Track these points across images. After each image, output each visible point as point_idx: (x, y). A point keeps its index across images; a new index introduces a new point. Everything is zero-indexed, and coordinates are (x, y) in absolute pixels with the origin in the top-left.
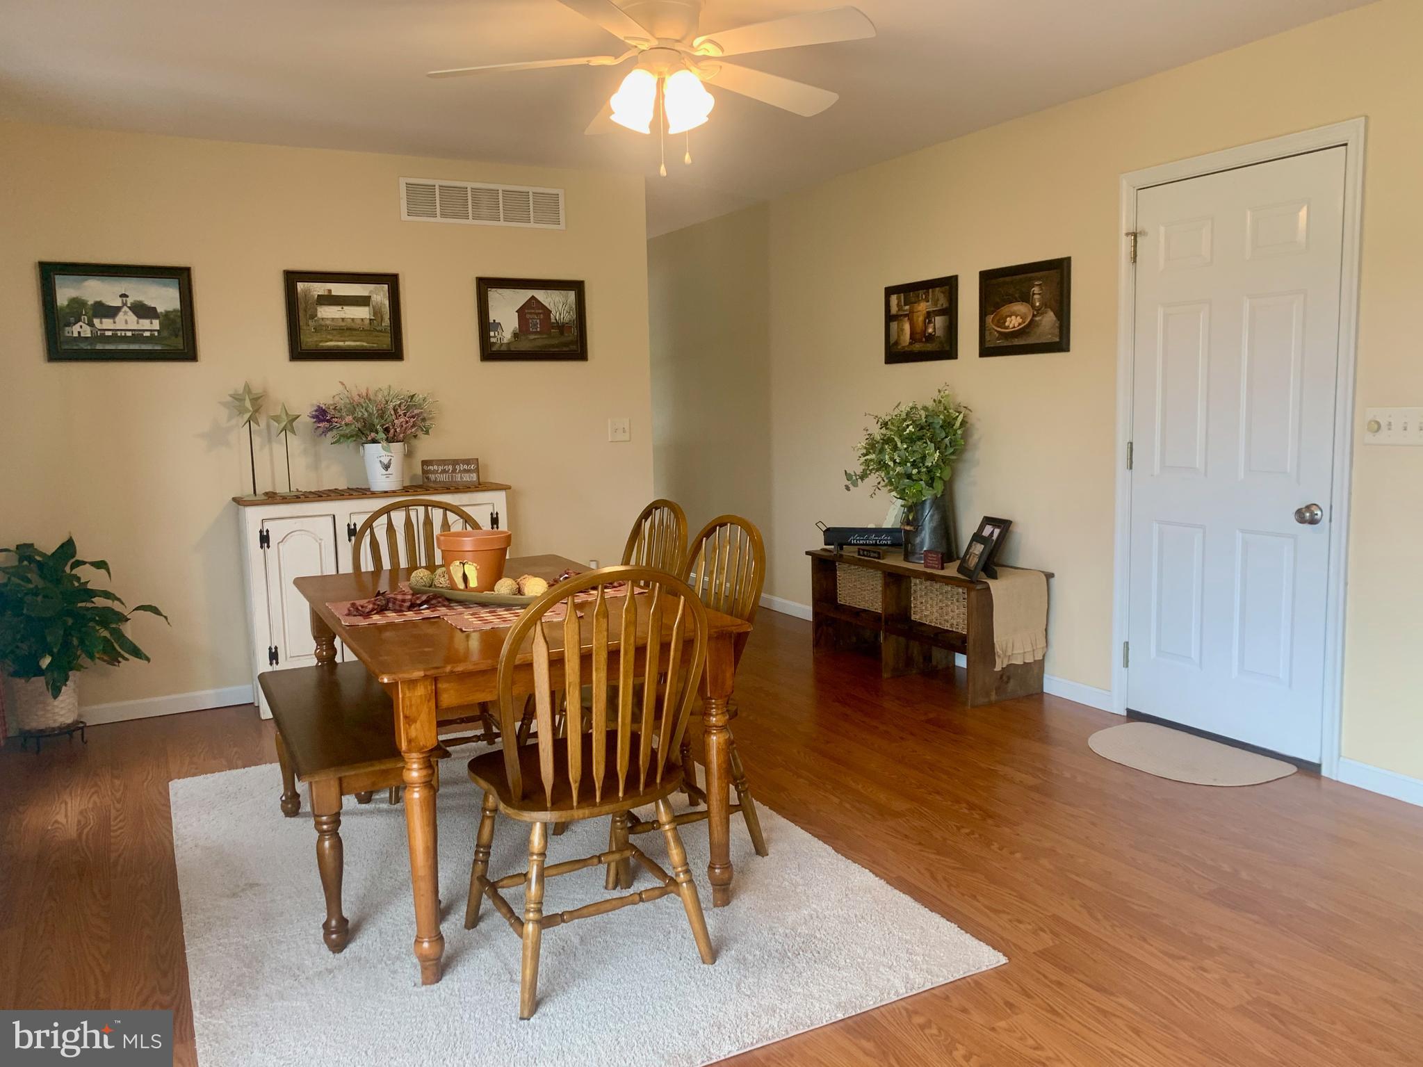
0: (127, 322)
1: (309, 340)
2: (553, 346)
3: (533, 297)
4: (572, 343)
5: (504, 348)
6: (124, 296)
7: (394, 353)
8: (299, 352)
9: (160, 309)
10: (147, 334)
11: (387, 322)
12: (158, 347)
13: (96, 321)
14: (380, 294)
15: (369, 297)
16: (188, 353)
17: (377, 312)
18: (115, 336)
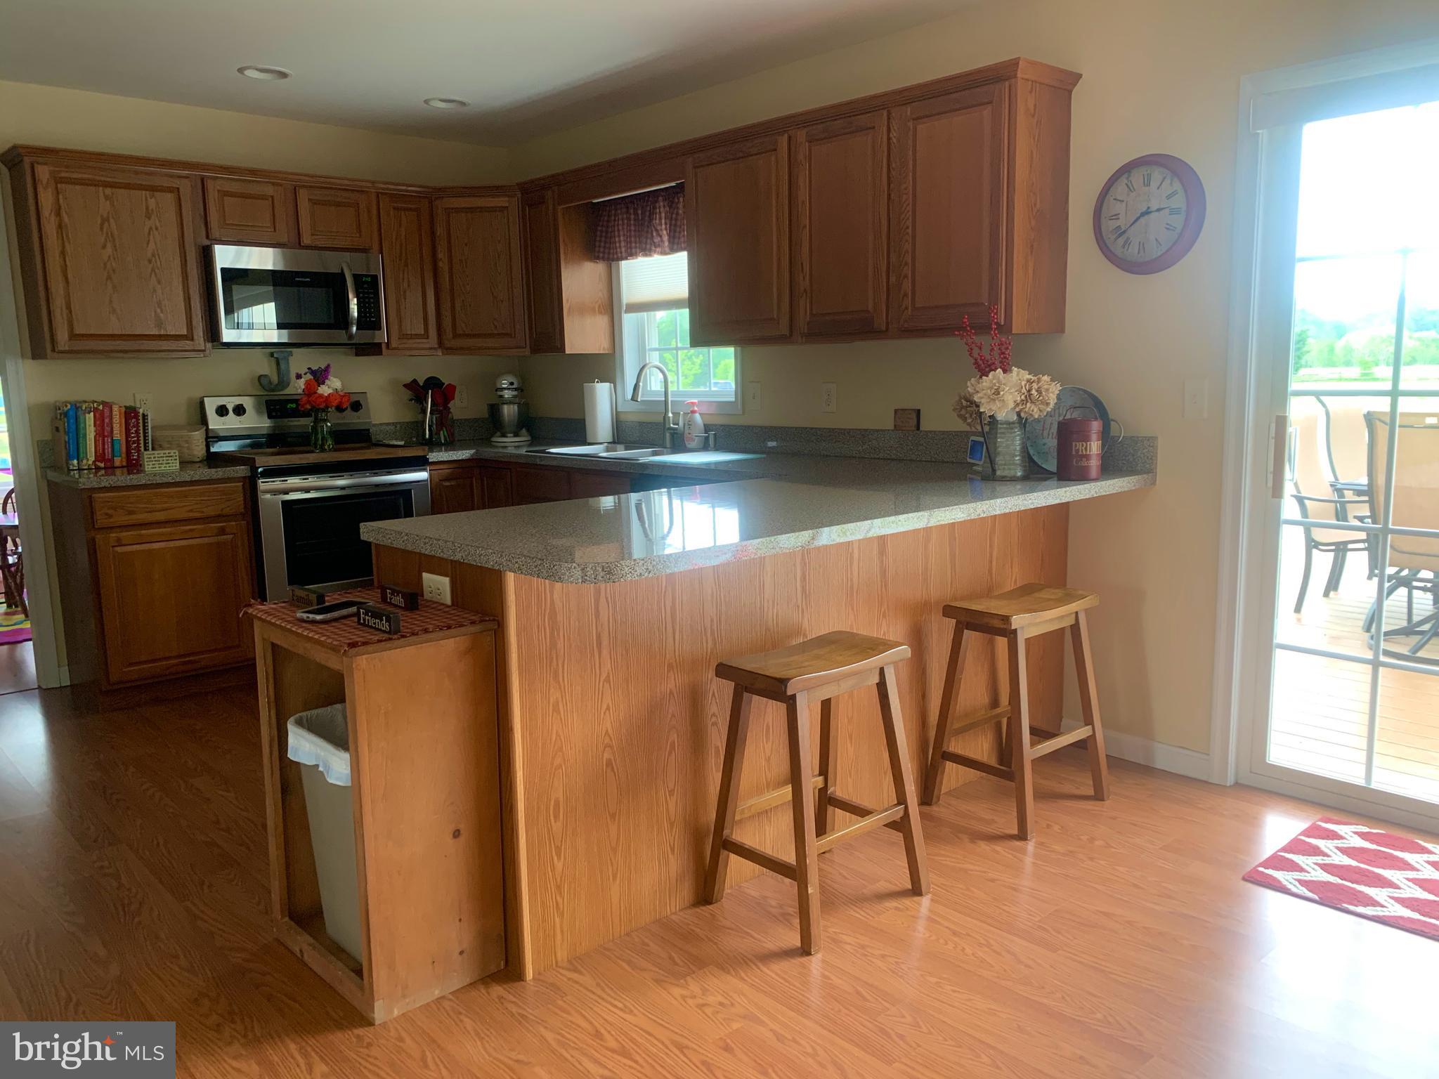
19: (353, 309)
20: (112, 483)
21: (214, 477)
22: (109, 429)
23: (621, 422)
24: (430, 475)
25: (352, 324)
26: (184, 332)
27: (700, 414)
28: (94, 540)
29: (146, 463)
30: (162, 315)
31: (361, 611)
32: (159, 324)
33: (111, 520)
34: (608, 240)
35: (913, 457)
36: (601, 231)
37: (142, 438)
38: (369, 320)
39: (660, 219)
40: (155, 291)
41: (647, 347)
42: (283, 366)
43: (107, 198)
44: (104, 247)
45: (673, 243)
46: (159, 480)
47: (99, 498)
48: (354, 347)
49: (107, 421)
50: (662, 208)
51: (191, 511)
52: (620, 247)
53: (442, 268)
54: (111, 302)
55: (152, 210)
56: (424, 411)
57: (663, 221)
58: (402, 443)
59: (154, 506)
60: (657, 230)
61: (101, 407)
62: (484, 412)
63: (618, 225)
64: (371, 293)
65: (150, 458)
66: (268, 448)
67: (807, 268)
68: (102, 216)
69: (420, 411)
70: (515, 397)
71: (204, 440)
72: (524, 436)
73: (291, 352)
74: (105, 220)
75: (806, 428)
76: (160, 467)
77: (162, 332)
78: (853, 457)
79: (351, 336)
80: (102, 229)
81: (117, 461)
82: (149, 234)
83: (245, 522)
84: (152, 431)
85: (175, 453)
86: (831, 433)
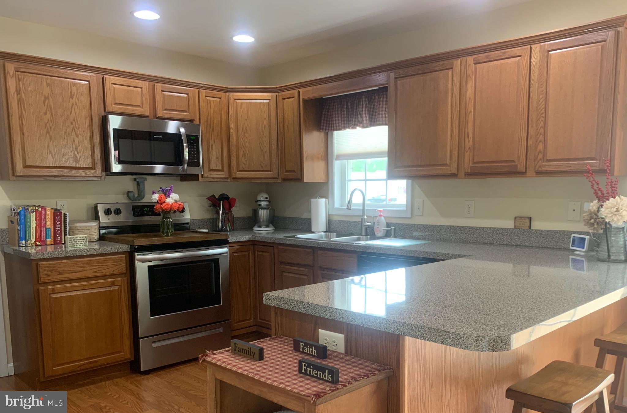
19: (186, 154)
20: (50, 256)
21: (110, 252)
22: (44, 222)
23: (331, 220)
24: (229, 250)
25: (185, 163)
26: (90, 166)
27: (384, 217)
28: (38, 289)
29: (69, 243)
30: (78, 155)
31: (303, 364)
32: (76, 161)
33: (50, 278)
34: (328, 120)
35: (527, 244)
36: (325, 114)
37: (63, 228)
38: (194, 162)
39: (362, 108)
40: (74, 141)
41: (347, 179)
42: (141, 186)
43: (48, 85)
44: (45, 114)
45: (371, 121)
46: (78, 254)
47: (43, 264)
48: (179, 176)
49: (43, 217)
50: (364, 101)
51: (96, 272)
52: (336, 123)
53: (232, 133)
54: (48, 146)
55: (74, 93)
56: (218, 213)
57: (364, 109)
58: (207, 231)
59: (74, 269)
60: (360, 114)
61: (40, 209)
62: (250, 214)
63: (335, 111)
64: (195, 146)
65: (71, 240)
66: (132, 233)
67: (471, 135)
68: (45, 96)
69: (215, 213)
70: (267, 205)
71: (98, 229)
72: (271, 227)
73: (146, 178)
74: (46, 98)
75: (454, 226)
76: (77, 246)
77: (78, 166)
78: (486, 243)
79: (183, 170)
80: (44, 103)
81: (49, 241)
82: (72, 108)
83: (126, 278)
84: (69, 224)
85: (86, 237)
86: (471, 230)
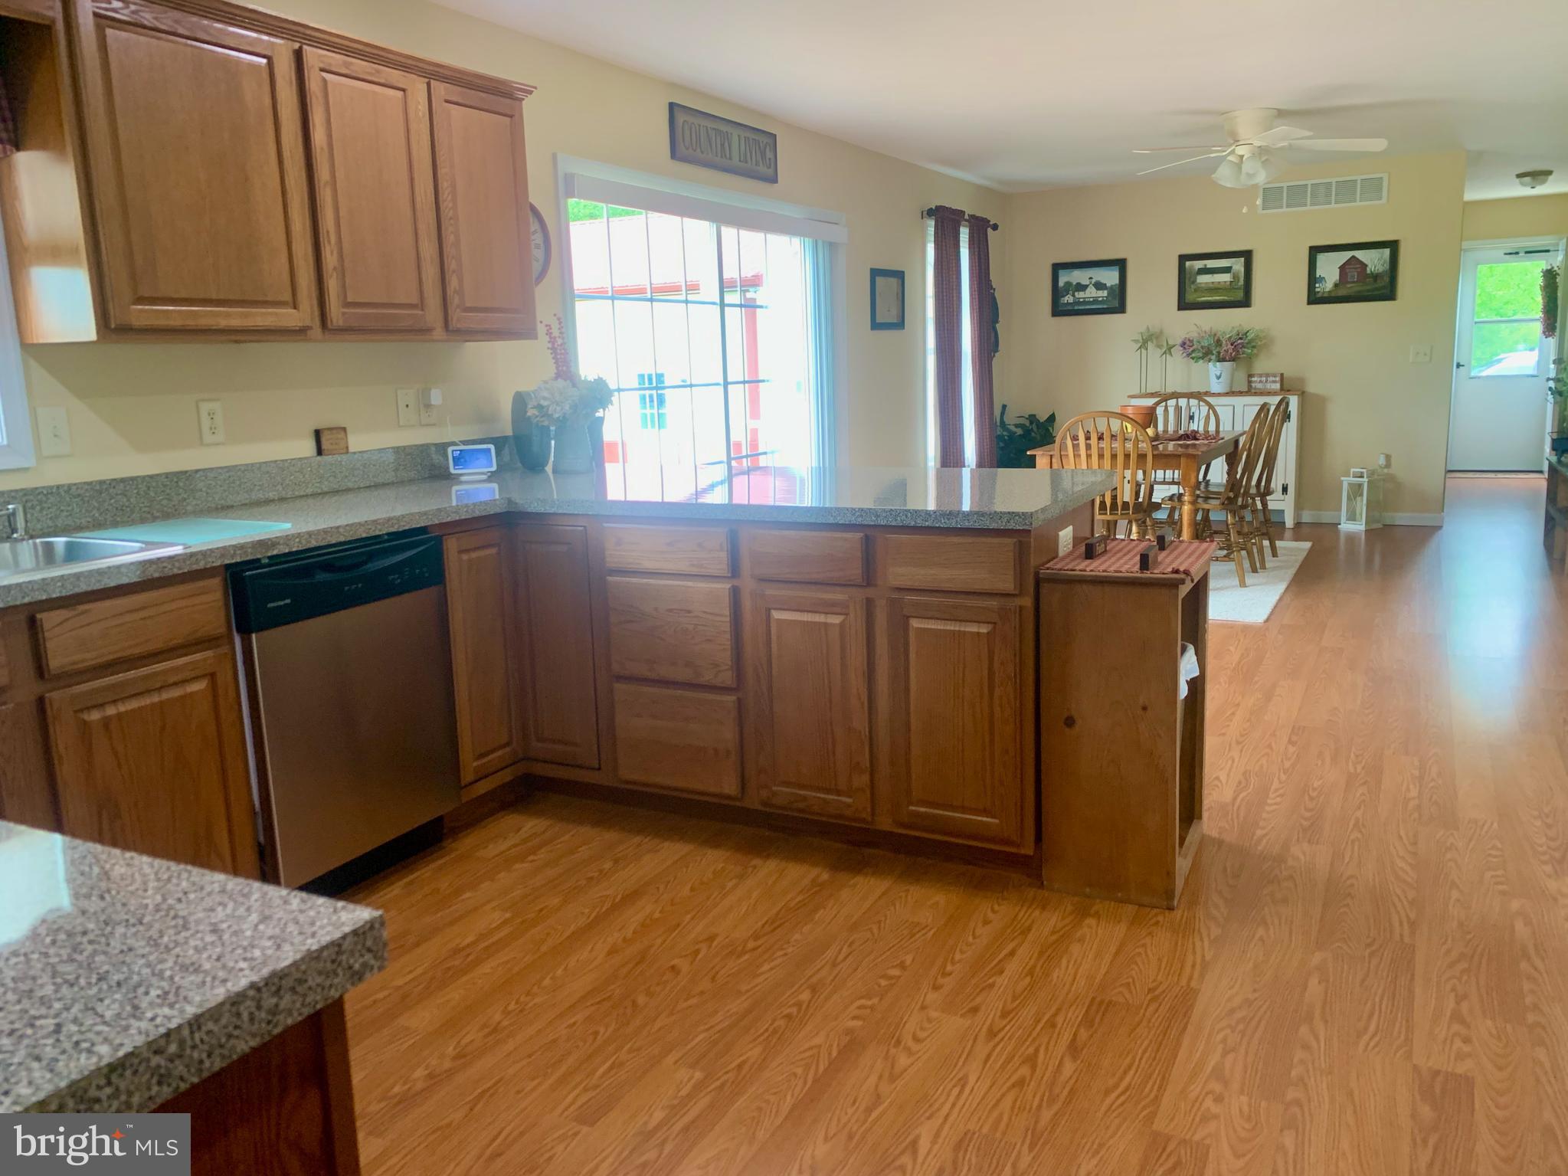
0: (1091, 293)
1: (1190, 297)
2: (1368, 291)
3: (1353, 257)
4: (1384, 287)
5: (1326, 295)
6: (1091, 278)
7: (1245, 302)
8: (1183, 305)
9: (1108, 285)
10: (1100, 299)
11: (1242, 282)
12: (1105, 307)
13: (1076, 294)
14: (1238, 265)
15: (1231, 267)
16: (1121, 309)
17: (1236, 277)
18: (1084, 301)
67: (334, 239)
86: (231, 474)
